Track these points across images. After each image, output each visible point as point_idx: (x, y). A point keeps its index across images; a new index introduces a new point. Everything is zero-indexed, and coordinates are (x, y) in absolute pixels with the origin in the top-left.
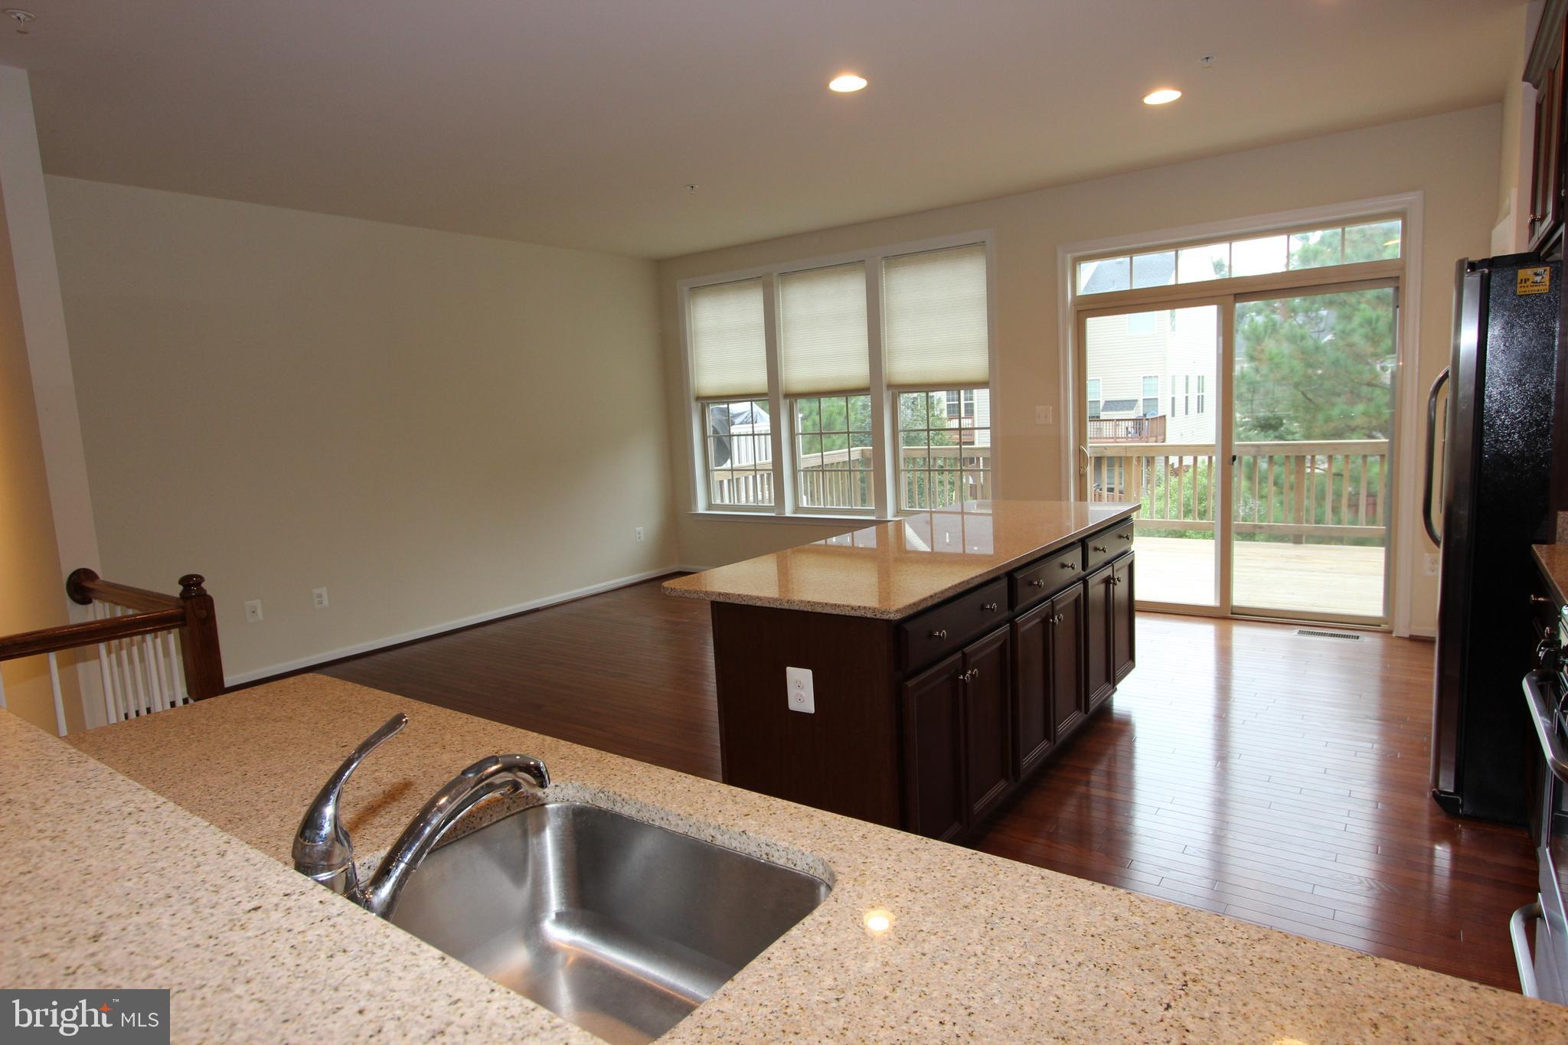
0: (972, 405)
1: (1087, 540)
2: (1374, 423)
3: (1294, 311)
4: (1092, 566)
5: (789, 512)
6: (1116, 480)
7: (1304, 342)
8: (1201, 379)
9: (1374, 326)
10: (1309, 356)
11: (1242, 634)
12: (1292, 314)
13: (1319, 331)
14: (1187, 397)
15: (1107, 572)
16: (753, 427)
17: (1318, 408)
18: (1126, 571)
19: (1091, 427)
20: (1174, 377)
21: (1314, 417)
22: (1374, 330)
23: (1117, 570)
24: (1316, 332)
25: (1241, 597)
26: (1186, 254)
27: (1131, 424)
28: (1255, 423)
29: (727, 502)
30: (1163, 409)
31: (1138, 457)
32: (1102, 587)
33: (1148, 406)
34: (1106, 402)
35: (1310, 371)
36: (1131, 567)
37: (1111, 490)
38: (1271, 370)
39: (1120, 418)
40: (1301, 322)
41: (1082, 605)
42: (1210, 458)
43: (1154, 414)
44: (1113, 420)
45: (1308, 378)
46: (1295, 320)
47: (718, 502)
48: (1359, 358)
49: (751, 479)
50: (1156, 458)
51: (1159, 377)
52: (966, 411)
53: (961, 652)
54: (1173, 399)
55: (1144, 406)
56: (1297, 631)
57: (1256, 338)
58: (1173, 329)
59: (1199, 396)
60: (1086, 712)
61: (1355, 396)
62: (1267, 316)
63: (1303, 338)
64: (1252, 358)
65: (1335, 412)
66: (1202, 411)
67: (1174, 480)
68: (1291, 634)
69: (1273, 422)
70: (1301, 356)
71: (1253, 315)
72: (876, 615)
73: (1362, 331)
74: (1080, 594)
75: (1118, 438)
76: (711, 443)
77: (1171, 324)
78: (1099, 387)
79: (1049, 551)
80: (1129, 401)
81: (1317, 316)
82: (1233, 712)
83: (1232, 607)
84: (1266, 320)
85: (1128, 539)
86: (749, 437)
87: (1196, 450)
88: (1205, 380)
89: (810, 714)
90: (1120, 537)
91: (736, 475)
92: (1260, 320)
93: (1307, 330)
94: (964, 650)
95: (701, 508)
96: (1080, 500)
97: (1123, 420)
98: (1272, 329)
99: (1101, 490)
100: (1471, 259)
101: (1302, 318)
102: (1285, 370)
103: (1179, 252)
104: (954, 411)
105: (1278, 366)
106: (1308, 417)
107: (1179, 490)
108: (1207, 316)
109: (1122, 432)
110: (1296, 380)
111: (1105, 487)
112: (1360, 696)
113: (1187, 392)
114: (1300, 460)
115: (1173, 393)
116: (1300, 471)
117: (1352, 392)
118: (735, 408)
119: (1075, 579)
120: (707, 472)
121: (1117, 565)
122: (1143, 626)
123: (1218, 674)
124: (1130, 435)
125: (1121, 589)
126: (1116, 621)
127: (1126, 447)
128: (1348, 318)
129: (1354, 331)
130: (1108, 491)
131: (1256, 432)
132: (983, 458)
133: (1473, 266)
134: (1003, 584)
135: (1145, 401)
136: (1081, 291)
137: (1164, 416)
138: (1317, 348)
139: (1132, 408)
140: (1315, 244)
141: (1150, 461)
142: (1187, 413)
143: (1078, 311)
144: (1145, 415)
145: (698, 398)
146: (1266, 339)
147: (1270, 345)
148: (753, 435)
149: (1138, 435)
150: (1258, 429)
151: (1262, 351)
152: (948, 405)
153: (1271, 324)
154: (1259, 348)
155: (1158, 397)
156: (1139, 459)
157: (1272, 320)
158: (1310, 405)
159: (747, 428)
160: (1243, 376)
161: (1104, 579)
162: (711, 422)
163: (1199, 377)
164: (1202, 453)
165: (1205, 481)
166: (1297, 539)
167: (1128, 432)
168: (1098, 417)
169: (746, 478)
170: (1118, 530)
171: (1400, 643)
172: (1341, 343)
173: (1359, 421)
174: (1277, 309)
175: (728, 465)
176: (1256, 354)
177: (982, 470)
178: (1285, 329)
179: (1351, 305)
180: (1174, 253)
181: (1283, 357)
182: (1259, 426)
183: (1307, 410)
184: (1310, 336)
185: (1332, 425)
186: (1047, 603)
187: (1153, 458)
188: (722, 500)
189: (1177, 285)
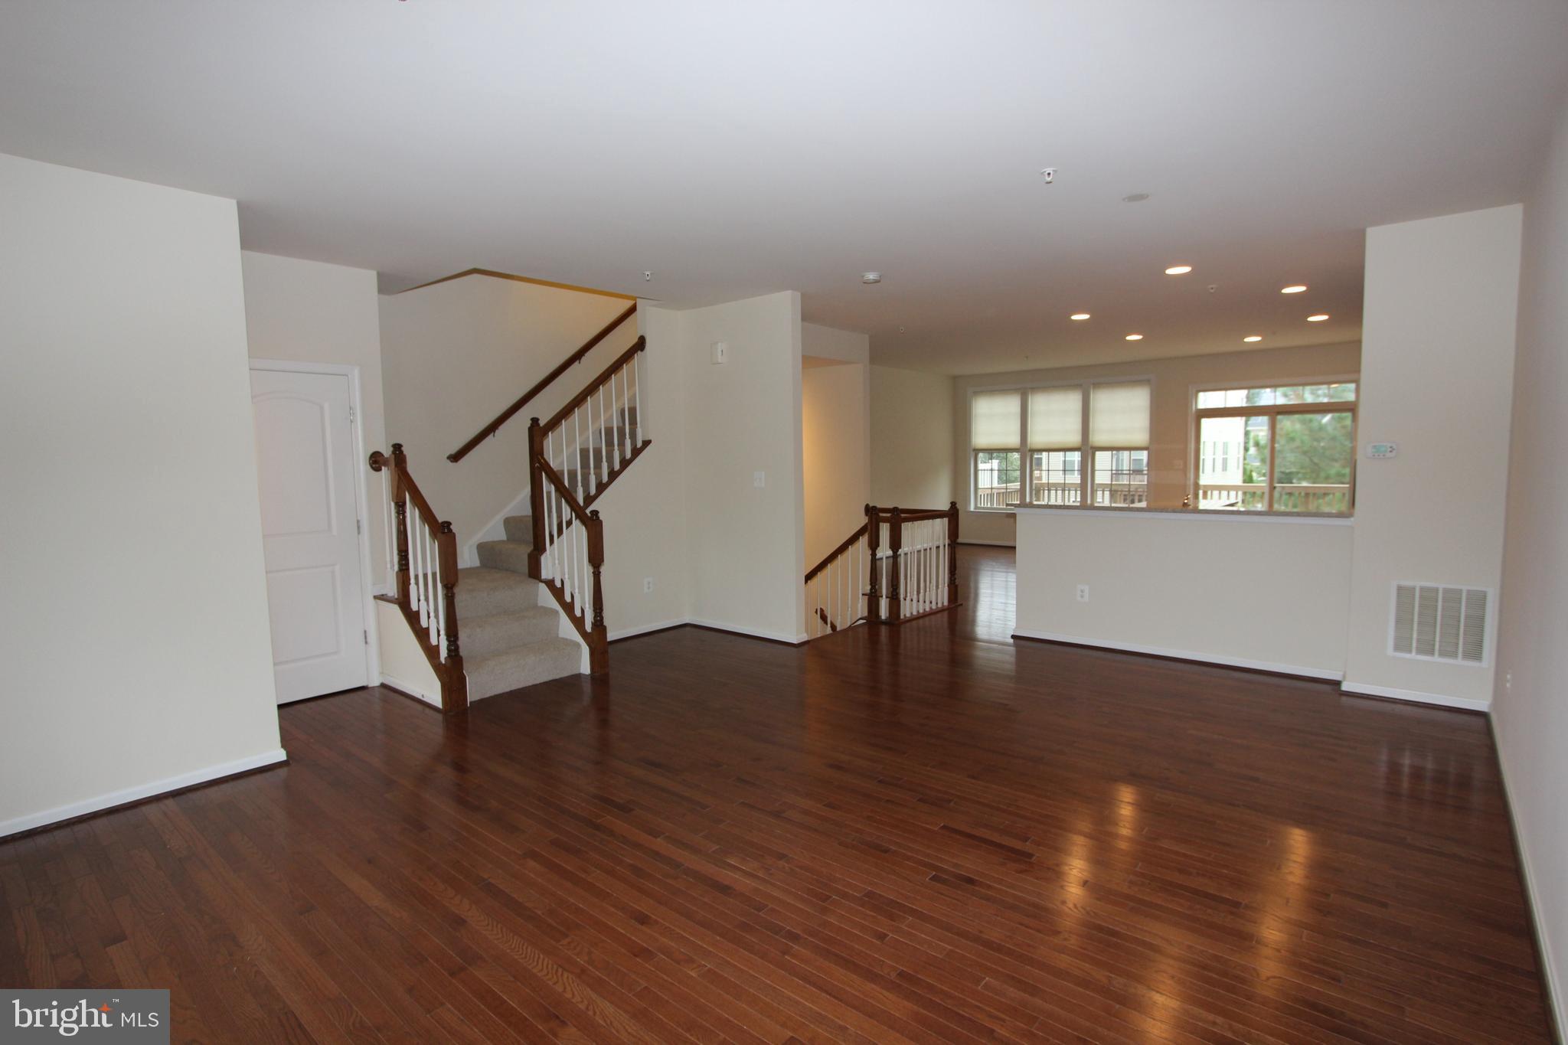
7: (1310, 423)
8: (1225, 445)
14: (1214, 459)
29: (987, 505)
35: (1315, 443)
45: (1314, 448)
47: (981, 505)
59: (1223, 458)
66: (1226, 470)
70: (1308, 433)
71: (1286, 423)
88: (1229, 446)
95: (972, 509)
102: (1297, 443)
105: (1293, 439)
110: (1305, 449)
113: (1214, 455)
120: (976, 489)
136: (1199, 406)
143: (1197, 416)
145: (975, 450)
148: (1006, 470)
188: (984, 505)
189: (1248, 407)
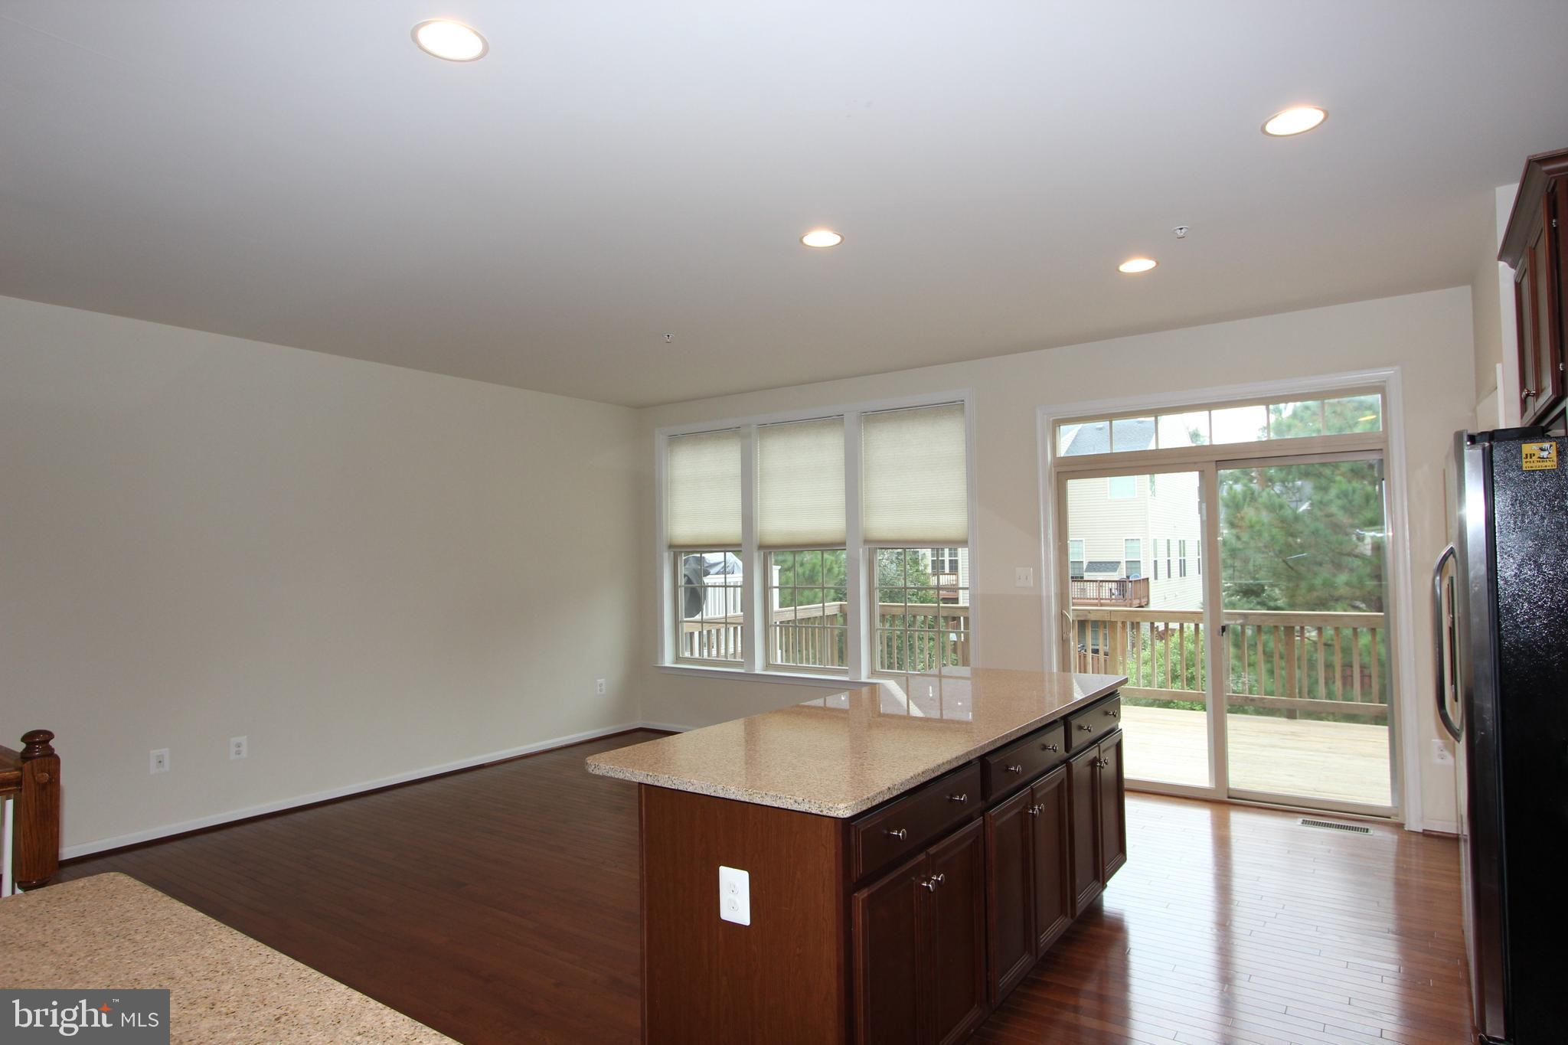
0: (956, 561)
1: (1070, 718)
2: (1358, 593)
3: (1271, 480)
4: (1076, 747)
5: (759, 669)
6: (1101, 641)
7: (1283, 511)
9: (1350, 498)
10: (1289, 525)
11: (1240, 822)
12: (1270, 484)
13: (1297, 501)
14: (1169, 561)
15: (1093, 753)
16: (725, 578)
17: (1300, 577)
18: (1112, 752)
19: (1074, 589)
20: (1155, 540)
21: (1297, 586)
22: (1350, 502)
23: (1104, 751)
24: (1293, 501)
25: (1239, 779)
26: (1165, 420)
27: (1114, 585)
28: (1238, 589)
29: (696, 655)
30: (1146, 571)
31: (1123, 622)
32: (1088, 769)
33: (1131, 568)
34: (1090, 562)
35: (1290, 539)
36: (1119, 747)
37: (1095, 651)
38: (1252, 538)
39: (1104, 579)
40: (1278, 492)
41: (1066, 788)
42: (1197, 626)
43: (1137, 577)
44: (1097, 581)
45: (1289, 546)
46: (1273, 489)
47: (687, 654)
48: (1336, 527)
49: (723, 631)
50: (1141, 623)
51: (1141, 541)
52: (951, 568)
53: (925, 853)
54: (1156, 562)
55: (1127, 568)
56: (1301, 820)
57: (1235, 505)
58: (1154, 493)
59: (1180, 560)
60: (1072, 916)
61: (1338, 567)
62: (1245, 485)
63: (1281, 507)
64: (1232, 525)
65: (1318, 581)
66: (1185, 575)
67: (1159, 645)
68: (1296, 823)
69: (1255, 588)
70: (1280, 525)
71: (1231, 482)
72: (821, 811)
73: (1340, 502)
74: (1063, 779)
75: (1102, 599)
76: (681, 593)
77: (1151, 489)
78: (1082, 548)
79: (1027, 731)
80: (1112, 562)
81: (1293, 487)
82: (1236, 918)
83: (1228, 789)
84: (1245, 488)
85: (1115, 716)
86: (721, 588)
87: (1183, 617)
88: (1186, 544)
89: (746, 926)
90: (1106, 713)
91: (706, 627)
92: (1238, 488)
93: (1284, 499)
94: (928, 850)
95: (668, 661)
96: (1064, 671)
97: (1107, 581)
98: (1251, 497)
99: (1085, 651)
100: (1471, 431)
101: (1279, 487)
102: (1266, 538)
103: (1159, 418)
104: (938, 566)
105: (1258, 533)
106: (1291, 585)
107: (1165, 655)
108: (1188, 482)
109: (1105, 594)
110: (1277, 548)
111: (1090, 648)
112: (1378, 903)
113: (1169, 556)
114: (1289, 630)
115: (1156, 555)
116: (1289, 643)
117: (1333, 562)
118: (711, 558)
119: (1057, 762)
120: (677, 623)
121: (1104, 744)
122: (1134, 808)
123: (1218, 870)
124: (1113, 597)
125: (1109, 770)
126: (1104, 804)
127: (1111, 611)
128: (1325, 489)
129: (1331, 501)
130: (1092, 652)
131: (1238, 597)
132: (964, 618)
133: (1473, 439)
134: (976, 770)
135: (1128, 564)
136: (1062, 452)
137: (1148, 579)
138: (1297, 518)
139: (1115, 570)
140: (1288, 418)
141: (1136, 626)
142: (1169, 576)
143: (1058, 473)
144: (1128, 577)
145: (671, 546)
146: (1246, 506)
147: (1249, 513)
148: (726, 587)
149: (1122, 596)
150: (1241, 594)
151: (1242, 518)
152: (932, 560)
153: (1249, 492)
154: (1238, 515)
155: (1141, 560)
156: (1124, 623)
157: (1251, 489)
158: (1292, 574)
159: (719, 579)
160: (1225, 543)
161: (1090, 761)
162: (682, 570)
163: (1180, 541)
164: (1189, 620)
165: (1191, 647)
166: (1291, 715)
167: (1112, 594)
168: (1082, 578)
169: (718, 631)
170: (1104, 706)
171: (1414, 839)
172: (1319, 513)
173: (1343, 591)
174: (1255, 478)
175: (698, 617)
176: (1236, 521)
177: (962, 632)
178: (1264, 497)
179: (1325, 477)
180: (1153, 419)
181: (1263, 525)
182: (1242, 592)
183: (1289, 579)
184: (1289, 506)
185: (1315, 594)
186: (1027, 790)
187: (1138, 623)
188: (692, 654)
189: (1157, 451)
